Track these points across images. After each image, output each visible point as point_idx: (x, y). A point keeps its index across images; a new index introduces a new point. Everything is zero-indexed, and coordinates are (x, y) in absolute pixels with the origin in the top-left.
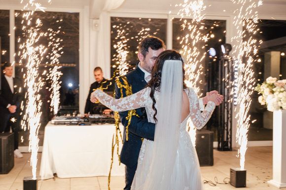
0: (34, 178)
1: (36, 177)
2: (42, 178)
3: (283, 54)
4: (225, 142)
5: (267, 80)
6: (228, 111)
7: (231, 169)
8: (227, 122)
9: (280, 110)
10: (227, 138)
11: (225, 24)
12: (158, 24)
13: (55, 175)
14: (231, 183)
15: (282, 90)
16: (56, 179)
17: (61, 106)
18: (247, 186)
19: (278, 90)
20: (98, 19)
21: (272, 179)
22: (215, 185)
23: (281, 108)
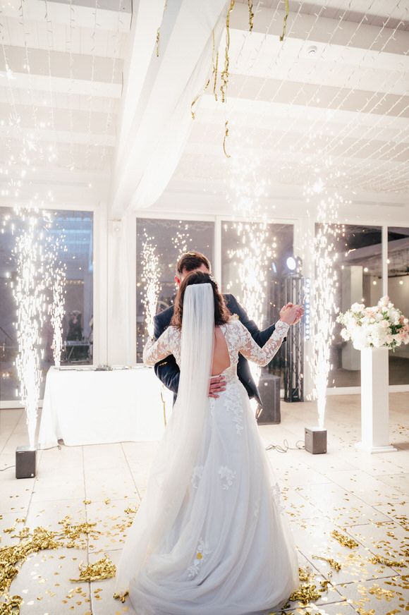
0: (32, 449)
1: (35, 447)
2: (42, 447)
3: (366, 270)
4: (294, 389)
5: (352, 307)
6: (297, 348)
7: (306, 429)
8: (297, 363)
9: (370, 348)
10: (297, 385)
11: (293, 229)
12: (200, 228)
13: (60, 441)
14: (306, 448)
15: (373, 320)
16: (62, 447)
17: (65, 342)
18: (328, 451)
19: (368, 321)
20: (120, 220)
21: (360, 440)
22: (286, 451)
23: (371, 344)
